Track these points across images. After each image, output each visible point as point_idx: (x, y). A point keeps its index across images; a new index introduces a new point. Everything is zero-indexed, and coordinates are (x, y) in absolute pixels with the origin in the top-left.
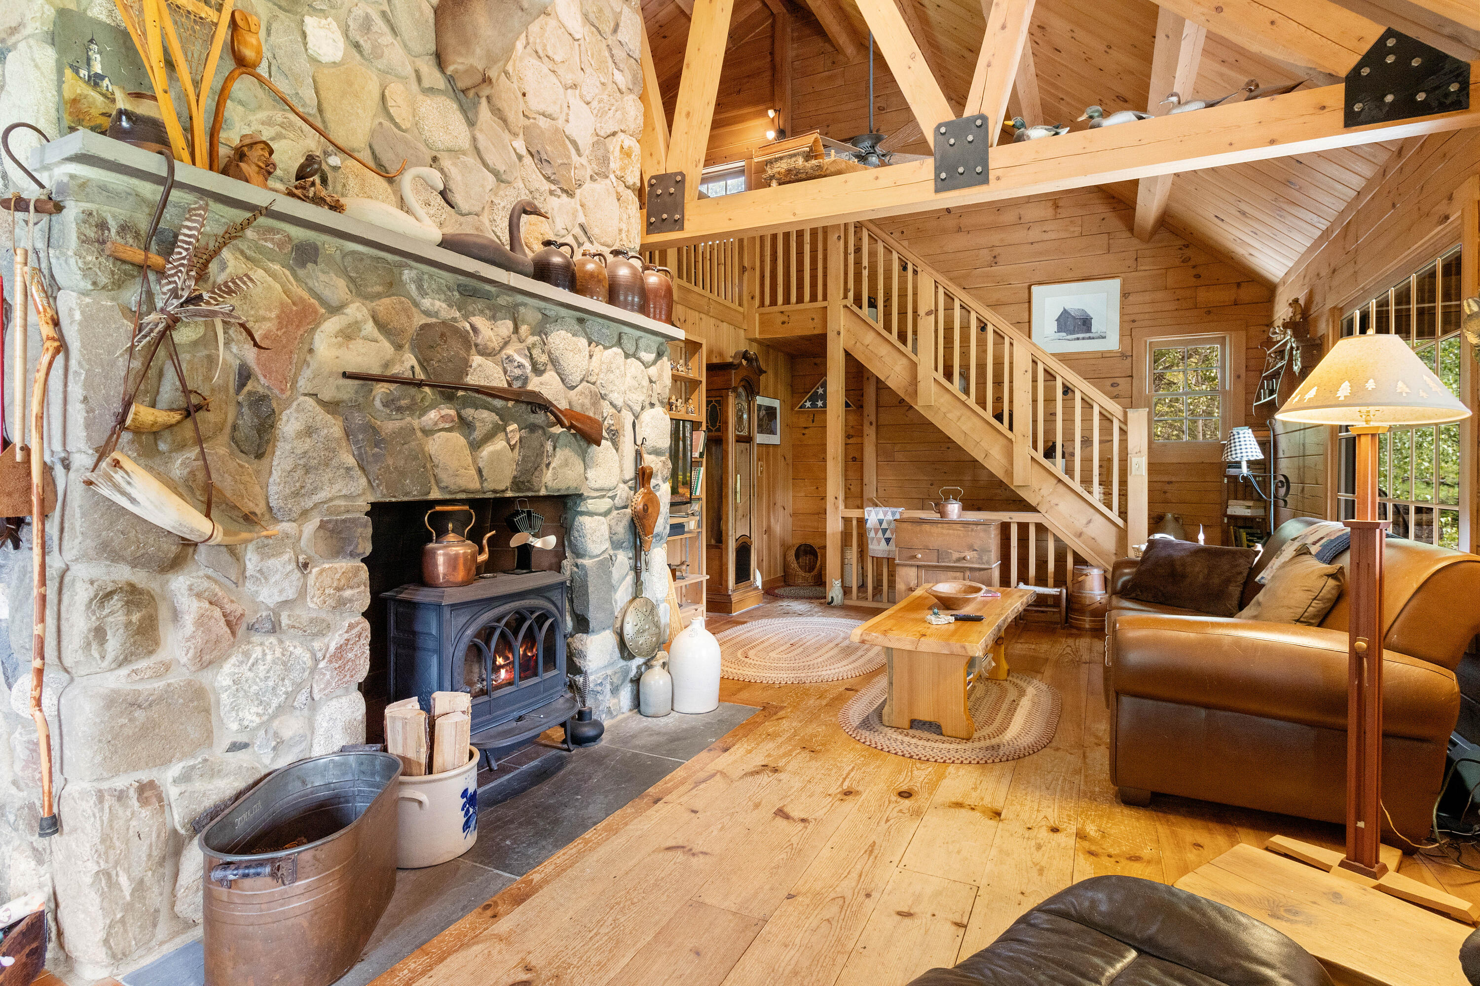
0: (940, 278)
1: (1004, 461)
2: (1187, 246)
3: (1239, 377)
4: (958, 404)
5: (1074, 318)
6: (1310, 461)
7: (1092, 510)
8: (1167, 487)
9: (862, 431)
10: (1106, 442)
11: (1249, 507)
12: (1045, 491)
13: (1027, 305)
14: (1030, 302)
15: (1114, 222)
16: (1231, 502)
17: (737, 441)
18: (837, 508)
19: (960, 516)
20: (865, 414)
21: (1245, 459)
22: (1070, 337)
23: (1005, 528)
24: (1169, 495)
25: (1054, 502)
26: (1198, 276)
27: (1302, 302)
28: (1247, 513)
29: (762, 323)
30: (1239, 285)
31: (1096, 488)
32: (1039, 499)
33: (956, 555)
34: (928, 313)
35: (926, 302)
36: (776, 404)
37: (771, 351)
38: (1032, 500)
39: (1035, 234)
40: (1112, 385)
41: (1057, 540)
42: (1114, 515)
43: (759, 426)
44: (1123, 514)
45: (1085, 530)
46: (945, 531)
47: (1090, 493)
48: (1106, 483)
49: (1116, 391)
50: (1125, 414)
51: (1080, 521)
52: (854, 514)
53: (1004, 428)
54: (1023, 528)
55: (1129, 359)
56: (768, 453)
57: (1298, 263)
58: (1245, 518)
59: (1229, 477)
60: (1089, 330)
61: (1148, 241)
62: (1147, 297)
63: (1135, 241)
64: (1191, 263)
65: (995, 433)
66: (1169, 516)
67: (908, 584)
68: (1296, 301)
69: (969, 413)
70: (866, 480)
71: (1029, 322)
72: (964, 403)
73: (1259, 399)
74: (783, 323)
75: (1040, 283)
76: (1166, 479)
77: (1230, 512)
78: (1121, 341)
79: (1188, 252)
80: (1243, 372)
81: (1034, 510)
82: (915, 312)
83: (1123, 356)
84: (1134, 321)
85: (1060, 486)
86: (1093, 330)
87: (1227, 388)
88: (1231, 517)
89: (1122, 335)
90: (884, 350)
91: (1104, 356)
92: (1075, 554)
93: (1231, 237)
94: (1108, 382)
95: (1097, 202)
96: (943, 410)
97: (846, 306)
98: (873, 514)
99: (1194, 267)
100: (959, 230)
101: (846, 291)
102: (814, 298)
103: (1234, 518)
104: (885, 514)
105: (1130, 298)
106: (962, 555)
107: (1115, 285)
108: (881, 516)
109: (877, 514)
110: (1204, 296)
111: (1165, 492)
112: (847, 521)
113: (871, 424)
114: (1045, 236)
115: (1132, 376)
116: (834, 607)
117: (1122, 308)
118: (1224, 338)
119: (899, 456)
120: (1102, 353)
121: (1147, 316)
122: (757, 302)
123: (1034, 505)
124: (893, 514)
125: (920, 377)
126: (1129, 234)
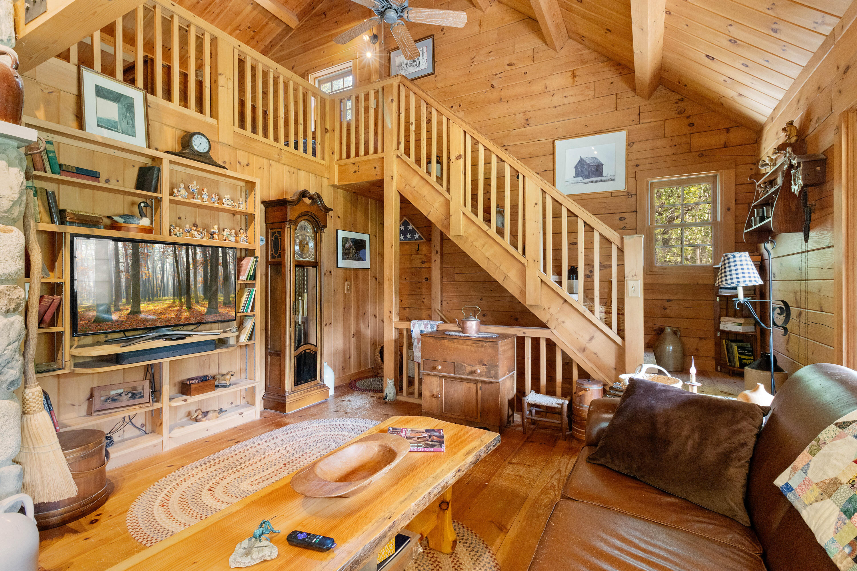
0: (467, 128)
1: (519, 283)
2: (682, 100)
3: (729, 209)
4: (483, 234)
5: (589, 165)
6: (813, 286)
7: (594, 328)
8: (668, 304)
9: (430, 258)
10: (605, 266)
11: (740, 324)
12: (553, 310)
13: (552, 156)
14: (554, 154)
15: (621, 85)
16: (722, 318)
17: (296, 266)
18: (391, 320)
19: (479, 331)
20: (433, 246)
21: (742, 284)
22: (586, 180)
23: (521, 341)
24: (668, 311)
25: (561, 319)
26: (692, 125)
27: (796, 124)
28: (739, 329)
29: (341, 172)
30: (728, 130)
31: (598, 308)
32: (548, 317)
33: (469, 369)
34: (458, 158)
35: (457, 148)
36: (366, 237)
37: (360, 197)
38: (543, 317)
39: (557, 100)
40: (620, 219)
41: (563, 353)
42: (613, 333)
43: (344, 254)
44: (621, 332)
45: (588, 345)
46: (460, 347)
47: (592, 312)
48: (606, 302)
49: (622, 224)
50: (622, 239)
51: (583, 338)
52: (404, 325)
53: (518, 254)
54: (536, 342)
55: (634, 197)
56: (357, 275)
57: (789, 92)
58: (736, 334)
59: (721, 296)
60: (601, 175)
61: (648, 99)
62: (649, 145)
63: (638, 99)
64: (686, 114)
65: (512, 258)
66: (668, 329)
67: (431, 391)
68: (791, 124)
69: (491, 241)
70: (433, 296)
71: (554, 170)
72: (485, 232)
73: (749, 226)
74: (355, 172)
75: (562, 138)
76: (666, 297)
77: (721, 328)
78: (627, 182)
79: (683, 105)
80: (733, 206)
81: (543, 325)
82: (448, 158)
83: (629, 194)
84: (637, 165)
85: (566, 305)
86: (604, 174)
87: (719, 219)
88: (723, 332)
89: (627, 178)
90: (426, 191)
91: (613, 195)
92: (580, 368)
93: (721, 78)
94: (617, 216)
95: (605, 69)
96: (471, 239)
97: (398, 156)
98: (417, 326)
99: (688, 117)
100: (501, 100)
101: (399, 143)
102: (376, 151)
103: (726, 334)
104: (426, 327)
105: (634, 146)
106: (474, 369)
107: (621, 136)
108: (422, 328)
109: (419, 326)
110: (697, 141)
111: (665, 309)
112: (400, 331)
113: (437, 252)
114: (566, 100)
115: (636, 211)
116: (386, 403)
117: (628, 155)
118: (715, 177)
119: (457, 277)
120: (612, 192)
121: (648, 161)
122: (336, 156)
123: (544, 321)
124: (432, 326)
125: (451, 212)
126: (632, 94)
